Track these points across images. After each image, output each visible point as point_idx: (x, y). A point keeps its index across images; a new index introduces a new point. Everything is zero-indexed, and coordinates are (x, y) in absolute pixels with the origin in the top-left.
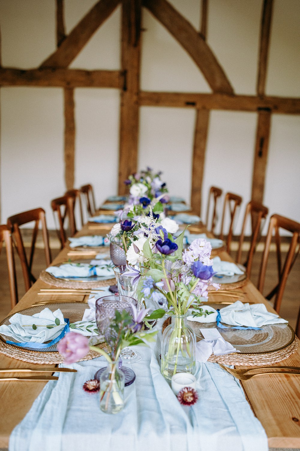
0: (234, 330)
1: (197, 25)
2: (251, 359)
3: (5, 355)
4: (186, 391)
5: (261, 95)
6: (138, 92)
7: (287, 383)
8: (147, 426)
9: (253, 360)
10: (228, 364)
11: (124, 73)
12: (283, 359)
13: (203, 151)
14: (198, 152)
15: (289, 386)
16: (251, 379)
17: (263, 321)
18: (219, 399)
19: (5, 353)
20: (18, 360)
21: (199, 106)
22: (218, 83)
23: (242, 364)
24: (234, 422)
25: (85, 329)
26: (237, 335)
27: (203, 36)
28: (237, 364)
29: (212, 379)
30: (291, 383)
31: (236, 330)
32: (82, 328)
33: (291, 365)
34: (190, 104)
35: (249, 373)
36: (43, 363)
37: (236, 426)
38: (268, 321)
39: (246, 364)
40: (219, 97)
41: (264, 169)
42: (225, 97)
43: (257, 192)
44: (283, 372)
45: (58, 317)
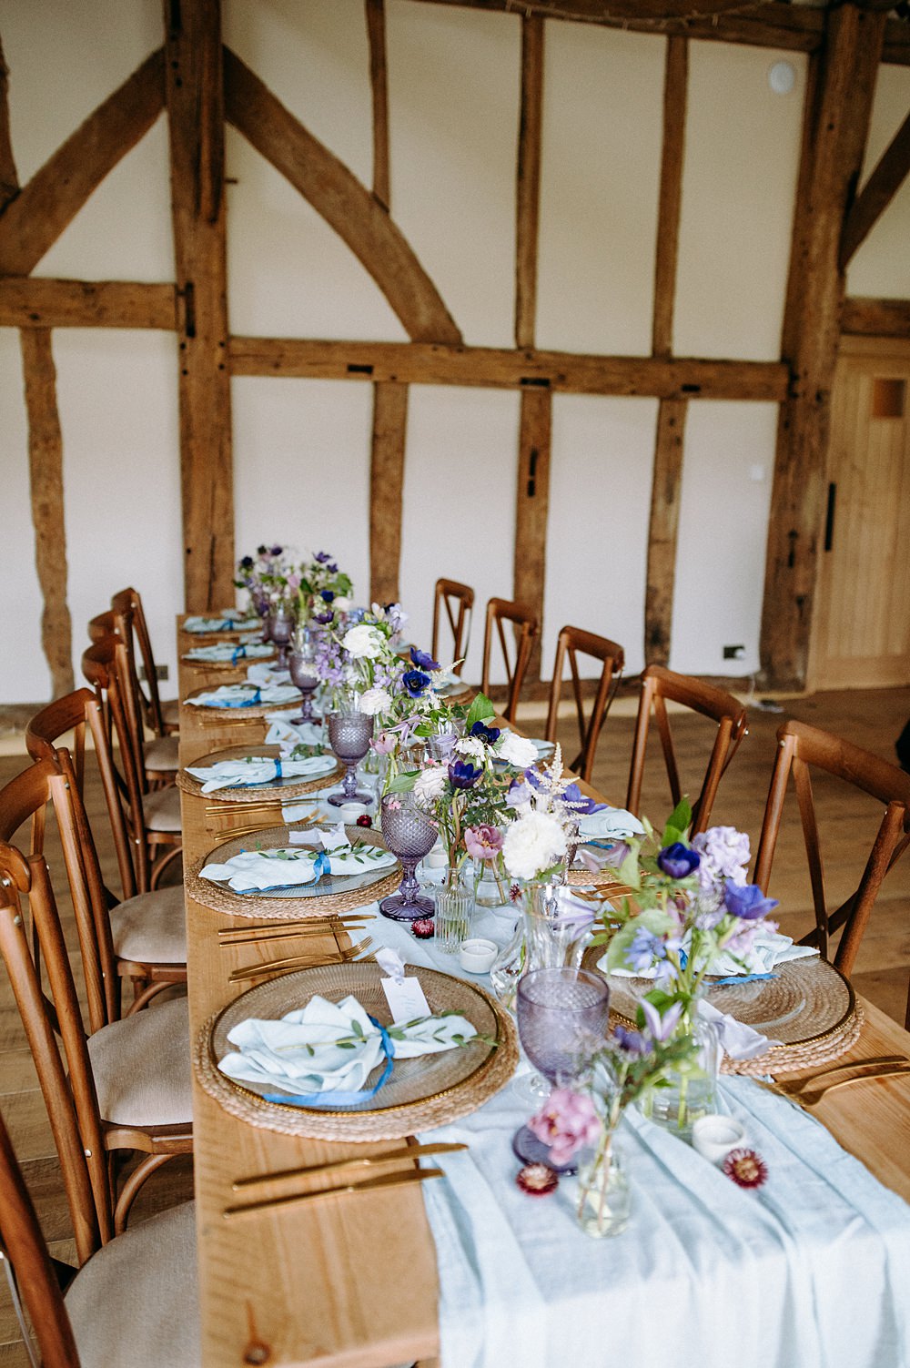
0: (723, 988)
1: (365, 175)
2: (795, 1052)
3: (273, 1131)
4: (739, 1158)
5: (526, 350)
6: (227, 341)
7: (888, 1095)
8: (705, 1250)
9: (802, 1054)
10: (760, 1071)
11: (185, 291)
12: (853, 1043)
13: (398, 485)
14: (384, 486)
15: (895, 1101)
16: (822, 1101)
17: (770, 956)
18: (796, 1160)
19: (271, 1126)
20: (312, 1139)
21: (379, 374)
22: (424, 318)
23: (785, 1068)
24: (851, 1206)
25: (431, 1039)
26: (736, 998)
27: (380, 200)
28: (777, 1070)
29: (754, 1115)
30: (896, 1095)
31: (727, 985)
32: (422, 1037)
33: (872, 1054)
34: (355, 369)
35: (809, 1087)
36: (377, 1138)
37: (860, 1214)
38: (780, 955)
39: (794, 1068)
40: (427, 353)
41: (542, 526)
42: (443, 353)
43: (528, 579)
44: (868, 1073)
45: (356, 1018)
